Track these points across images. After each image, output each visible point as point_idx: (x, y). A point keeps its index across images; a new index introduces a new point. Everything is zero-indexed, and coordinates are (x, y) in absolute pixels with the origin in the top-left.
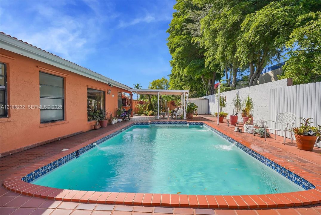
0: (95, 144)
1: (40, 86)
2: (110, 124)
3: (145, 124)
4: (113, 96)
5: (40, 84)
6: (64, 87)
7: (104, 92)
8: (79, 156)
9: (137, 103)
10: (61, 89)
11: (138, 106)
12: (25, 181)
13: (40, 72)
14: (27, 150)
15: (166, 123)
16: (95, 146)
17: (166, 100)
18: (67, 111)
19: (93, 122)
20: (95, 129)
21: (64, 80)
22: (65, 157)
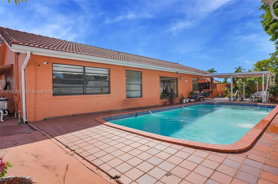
0: (150, 112)
1: (126, 78)
2: (181, 102)
3: (211, 104)
4: (187, 81)
5: (126, 77)
6: (141, 77)
7: (177, 79)
8: (137, 116)
9: (223, 86)
10: (140, 79)
11: (224, 89)
12: (105, 120)
13: (126, 70)
14: (119, 111)
15: (234, 104)
16: (150, 113)
17: (257, 83)
18: (143, 92)
19: (164, 100)
20: (166, 105)
21: (141, 72)
22: (127, 114)
